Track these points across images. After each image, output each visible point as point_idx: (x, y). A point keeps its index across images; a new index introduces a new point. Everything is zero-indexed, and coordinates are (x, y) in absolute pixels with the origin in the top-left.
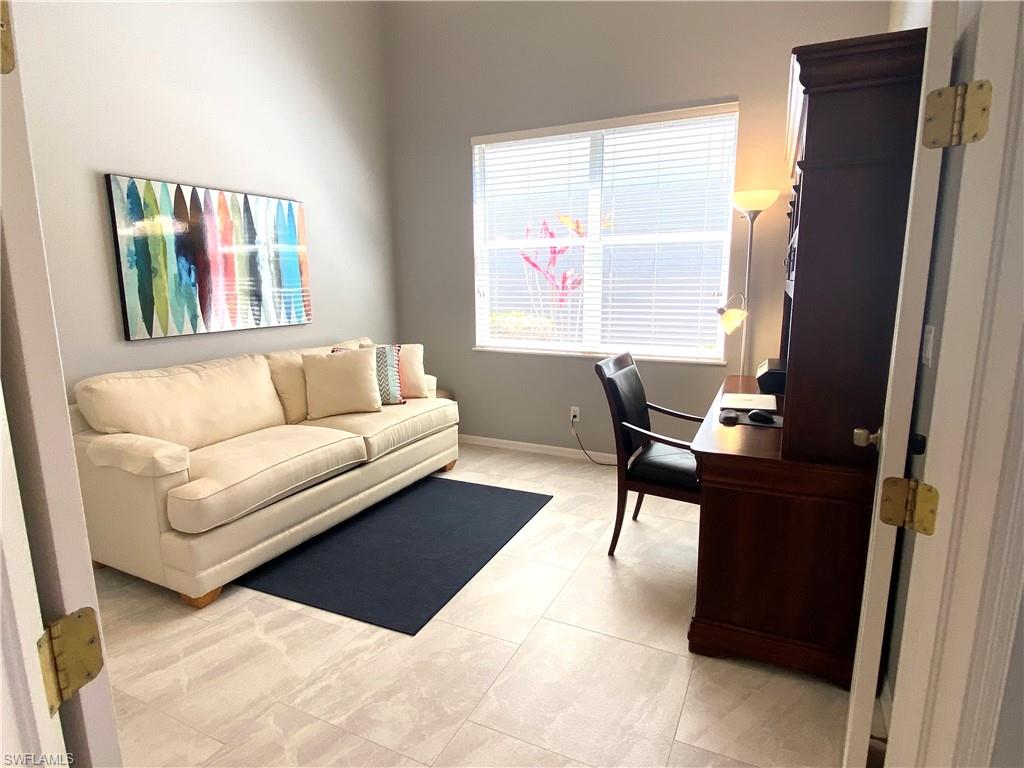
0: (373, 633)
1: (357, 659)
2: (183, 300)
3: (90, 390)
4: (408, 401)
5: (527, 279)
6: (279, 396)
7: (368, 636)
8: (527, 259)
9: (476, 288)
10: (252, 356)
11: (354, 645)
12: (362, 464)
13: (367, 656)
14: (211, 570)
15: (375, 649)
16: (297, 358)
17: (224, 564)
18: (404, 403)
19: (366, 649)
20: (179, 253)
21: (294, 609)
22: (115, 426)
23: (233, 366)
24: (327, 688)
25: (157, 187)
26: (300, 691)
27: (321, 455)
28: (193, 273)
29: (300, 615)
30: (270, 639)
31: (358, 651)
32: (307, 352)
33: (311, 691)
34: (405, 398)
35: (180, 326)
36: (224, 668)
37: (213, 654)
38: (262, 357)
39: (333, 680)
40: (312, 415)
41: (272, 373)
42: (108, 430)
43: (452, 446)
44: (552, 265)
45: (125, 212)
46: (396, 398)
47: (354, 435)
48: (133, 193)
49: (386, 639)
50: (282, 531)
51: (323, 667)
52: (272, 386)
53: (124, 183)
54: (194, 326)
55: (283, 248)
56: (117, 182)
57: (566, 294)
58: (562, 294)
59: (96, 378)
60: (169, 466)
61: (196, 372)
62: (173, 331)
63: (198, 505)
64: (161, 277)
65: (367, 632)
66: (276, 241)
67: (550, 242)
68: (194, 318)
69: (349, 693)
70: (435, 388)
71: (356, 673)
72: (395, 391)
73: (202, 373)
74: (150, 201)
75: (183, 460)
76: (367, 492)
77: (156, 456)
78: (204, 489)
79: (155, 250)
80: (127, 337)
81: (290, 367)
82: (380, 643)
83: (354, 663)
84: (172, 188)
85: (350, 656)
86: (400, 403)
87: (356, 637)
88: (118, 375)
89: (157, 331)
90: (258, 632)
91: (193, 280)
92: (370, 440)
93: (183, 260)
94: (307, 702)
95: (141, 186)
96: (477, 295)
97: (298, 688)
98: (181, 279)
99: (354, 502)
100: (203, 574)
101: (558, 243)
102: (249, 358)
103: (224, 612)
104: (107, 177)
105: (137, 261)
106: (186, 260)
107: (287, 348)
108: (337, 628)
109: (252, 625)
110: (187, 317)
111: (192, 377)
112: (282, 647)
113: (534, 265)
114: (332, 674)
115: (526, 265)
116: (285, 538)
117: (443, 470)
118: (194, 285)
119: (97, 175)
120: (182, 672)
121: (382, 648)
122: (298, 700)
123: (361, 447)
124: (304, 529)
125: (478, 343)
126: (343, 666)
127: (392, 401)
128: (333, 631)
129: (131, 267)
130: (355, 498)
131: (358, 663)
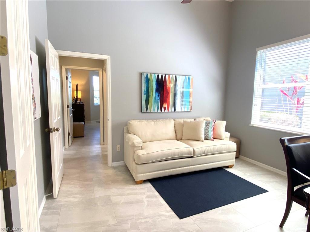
0: (170, 212)
1: (160, 218)
2: (156, 103)
3: (129, 123)
4: (215, 140)
5: (282, 100)
6: (175, 131)
7: (168, 212)
8: (282, 92)
9: (253, 102)
10: (170, 119)
11: (162, 213)
12: (192, 157)
13: (163, 218)
14: (141, 175)
15: (167, 217)
16: (182, 121)
17: (144, 174)
18: (213, 140)
19: (165, 216)
20: (156, 91)
21: (156, 194)
22: (132, 132)
23: (164, 121)
24: (147, 222)
25: (153, 75)
26: (141, 219)
27: (177, 151)
28: (159, 97)
29: (156, 197)
30: (145, 200)
31: (163, 215)
32: (185, 120)
33: (143, 221)
34: (214, 138)
35: (154, 110)
36: (131, 203)
37: (131, 198)
38: (173, 120)
39: (150, 220)
40: (183, 139)
41: (175, 124)
42: (131, 133)
43: (232, 159)
44: (294, 95)
45: (145, 81)
46: (211, 138)
47: (190, 147)
48: (147, 77)
49: (172, 216)
50: (162, 170)
51: (151, 215)
52: (174, 128)
53: (145, 75)
54: (158, 110)
55: (185, 90)
56: (144, 74)
57: (299, 107)
58: (297, 107)
59: (131, 121)
60: (137, 145)
61: (154, 122)
62: (152, 111)
63: (139, 156)
64: (151, 97)
65: (169, 211)
66: (183, 88)
67: (294, 85)
68: (158, 108)
69: (151, 227)
70: (229, 137)
71: (157, 222)
72: (211, 135)
73: (156, 122)
74: (151, 79)
75: (140, 144)
76: (193, 167)
77: (134, 141)
78: (141, 152)
79: (150, 90)
80: (142, 112)
81: (180, 123)
82: (169, 216)
83: (159, 218)
84: (156, 75)
85: (160, 215)
86: (212, 140)
87: (165, 211)
88: (136, 120)
89: (149, 111)
90: (144, 196)
91: (159, 98)
92: (195, 150)
93: (157, 93)
94: (141, 223)
95: (149, 75)
96: (253, 105)
97: (142, 217)
98: (156, 98)
99: (188, 168)
100: (139, 175)
101: (298, 85)
102: (169, 119)
103: (142, 187)
104: (142, 73)
105: (146, 93)
106: (158, 93)
107: (181, 118)
108: (162, 205)
109: (144, 194)
110: (156, 107)
111: (153, 123)
112: (146, 203)
113: (285, 94)
114: (152, 218)
115: (282, 94)
116: (163, 172)
117: (228, 167)
118: (159, 100)
119: (140, 73)
120: (123, 199)
121: (169, 218)
122: (139, 221)
123: (191, 151)
124: (169, 172)
125: (252, 123)
126: (156, 218)
127: (209, 139)
128: (161, 206)
129: (144, 95)
130: (188, 167)
131: (160, 219)
